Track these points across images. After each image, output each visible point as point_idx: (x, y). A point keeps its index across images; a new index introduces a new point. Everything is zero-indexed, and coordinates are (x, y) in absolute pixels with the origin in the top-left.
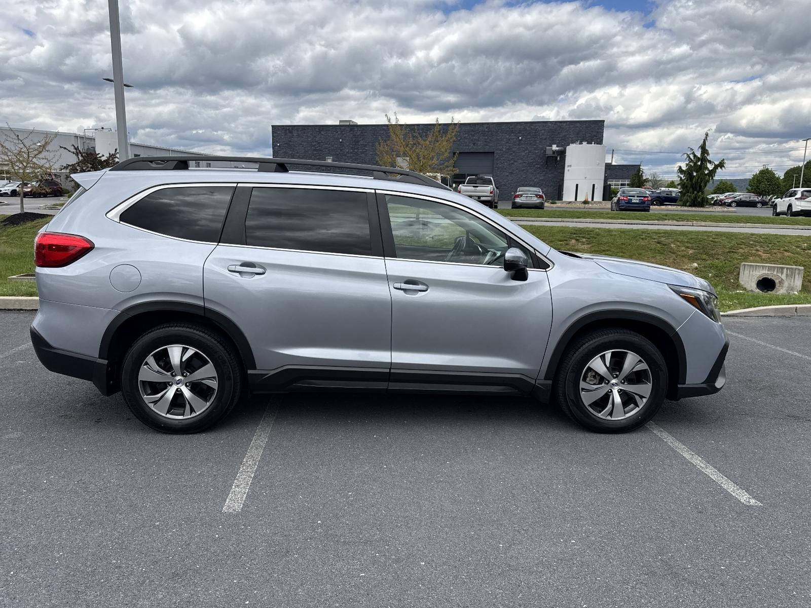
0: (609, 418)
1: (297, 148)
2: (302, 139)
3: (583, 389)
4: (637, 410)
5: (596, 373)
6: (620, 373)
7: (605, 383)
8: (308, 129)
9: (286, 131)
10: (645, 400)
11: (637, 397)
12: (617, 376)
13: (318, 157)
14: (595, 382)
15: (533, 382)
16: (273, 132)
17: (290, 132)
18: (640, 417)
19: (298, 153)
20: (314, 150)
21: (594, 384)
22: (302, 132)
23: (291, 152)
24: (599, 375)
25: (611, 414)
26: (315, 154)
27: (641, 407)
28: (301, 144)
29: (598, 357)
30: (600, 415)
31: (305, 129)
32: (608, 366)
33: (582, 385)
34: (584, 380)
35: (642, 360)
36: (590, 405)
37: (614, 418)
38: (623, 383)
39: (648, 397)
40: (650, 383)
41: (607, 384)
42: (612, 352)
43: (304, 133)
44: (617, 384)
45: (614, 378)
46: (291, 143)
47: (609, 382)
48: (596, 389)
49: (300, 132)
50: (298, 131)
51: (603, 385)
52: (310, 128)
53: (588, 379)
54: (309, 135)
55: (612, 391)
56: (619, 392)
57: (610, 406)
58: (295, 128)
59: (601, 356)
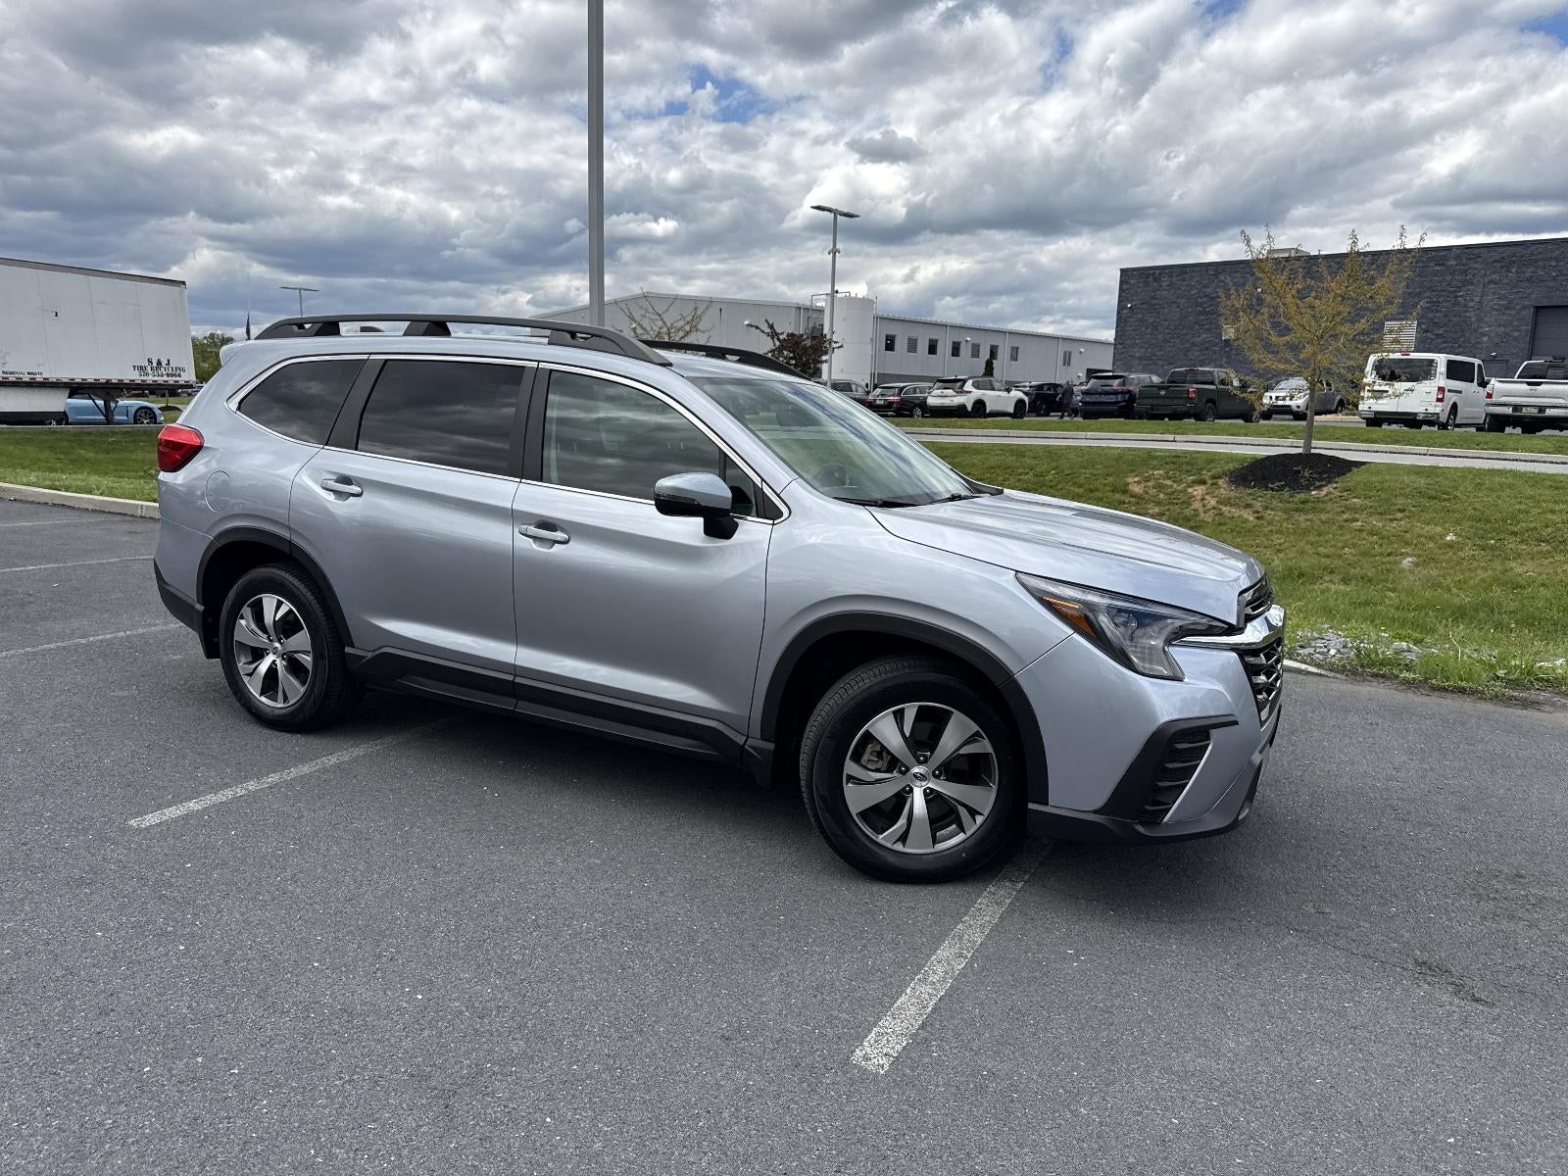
0: (899, 847)
1: (1166, 311)
2: (1178, 292)
3: (850, 778)
4: (961, 837)
5: (883, 748)
6: (932, 753)
7: (901, 772)
8: (1193, 271)
9: (1148, 278)
10: (979, 819)
11: (962, 811)
12: (925, 762)
13: (1206, 327)
14: (879, 766)
15: (740, 740)
16: (1122, 283)
17: (1155, 280)
18: (964, 855)
19: (1166, 320)
20: (1200, 313)
21: (878, 770)
22: (1180, 278)
23: (1152, 320)
24: (889, 752)
25: (903, 838)
26: (1203, 320)
27: (969, 833)
28: (1175, 303)
29: (887, 714)
30: (880, 838)
31: (1186, 273)
32: (908, 735)
33: (850, 768)
34: (857, 758)
35: (981, 732)
36: (863, 814)
37: (910, 848)
38: (937, 777)
39: (986, 813)
40: (994, 784)
41: (904, 773)
42: (920, 707)
43: (1184, 280)
44: (922, 777)
45: (920, 763)
46: (1155, 302)
47: (908, 770)
48: (878, 781)
49: (1174, 279)
50: (1172, 277)
51: (895, 774)
52: (1196, 269)
53: (865, 758)
54: (1193, 283)
55: (911, 790)
56: (926, 794)
57: (902, 821)
58: (1167, 271)
59: (894, 713)
